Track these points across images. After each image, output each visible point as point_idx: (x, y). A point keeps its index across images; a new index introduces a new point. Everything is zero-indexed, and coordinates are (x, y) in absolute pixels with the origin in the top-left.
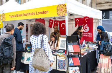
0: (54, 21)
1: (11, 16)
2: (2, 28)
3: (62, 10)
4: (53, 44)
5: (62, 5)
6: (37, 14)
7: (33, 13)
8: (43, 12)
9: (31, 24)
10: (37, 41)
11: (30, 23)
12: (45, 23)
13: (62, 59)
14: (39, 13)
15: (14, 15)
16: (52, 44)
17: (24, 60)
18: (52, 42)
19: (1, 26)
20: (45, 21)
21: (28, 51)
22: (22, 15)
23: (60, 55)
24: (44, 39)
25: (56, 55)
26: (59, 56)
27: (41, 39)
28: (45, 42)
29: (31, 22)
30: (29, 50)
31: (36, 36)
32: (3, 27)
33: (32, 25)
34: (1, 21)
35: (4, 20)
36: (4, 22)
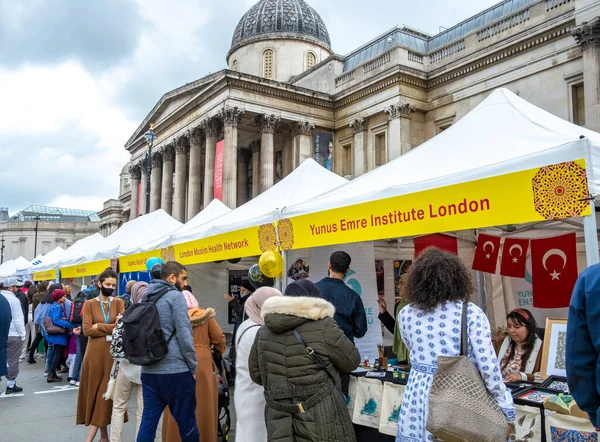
0: (502, 242)
1: (316, 230)
2: (281, 278)
3: (560, 191)
4: (519, 352)
5: (563, 165)
6: (432, 216)
7: (413, 212)
8: (465, 204)
9: (395, 257)
10: (442, 325)
11: (390, 257)
12: (459, 251)
13: (578, 429)
14: (443, 211)
15: (328, 223)
16: (511, 356)
17: (377, 417)
18: (513, 344)
19: (277, 268)
20: (459, 244)
21: (396, 375)
22: (364, 222)
23: (564, 406)
24: (472, 317)
25: (541, 406)
26: (560, 411)
27: (459, 319)
28: (478, 333)
29: (394, 250)
30: (400, 374)
31: (421, 308)
32: (285, 274)
33: (401, 262)
34: (277, 250)
35: (286, 246)
36: (287, 252)
